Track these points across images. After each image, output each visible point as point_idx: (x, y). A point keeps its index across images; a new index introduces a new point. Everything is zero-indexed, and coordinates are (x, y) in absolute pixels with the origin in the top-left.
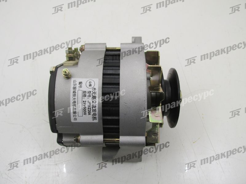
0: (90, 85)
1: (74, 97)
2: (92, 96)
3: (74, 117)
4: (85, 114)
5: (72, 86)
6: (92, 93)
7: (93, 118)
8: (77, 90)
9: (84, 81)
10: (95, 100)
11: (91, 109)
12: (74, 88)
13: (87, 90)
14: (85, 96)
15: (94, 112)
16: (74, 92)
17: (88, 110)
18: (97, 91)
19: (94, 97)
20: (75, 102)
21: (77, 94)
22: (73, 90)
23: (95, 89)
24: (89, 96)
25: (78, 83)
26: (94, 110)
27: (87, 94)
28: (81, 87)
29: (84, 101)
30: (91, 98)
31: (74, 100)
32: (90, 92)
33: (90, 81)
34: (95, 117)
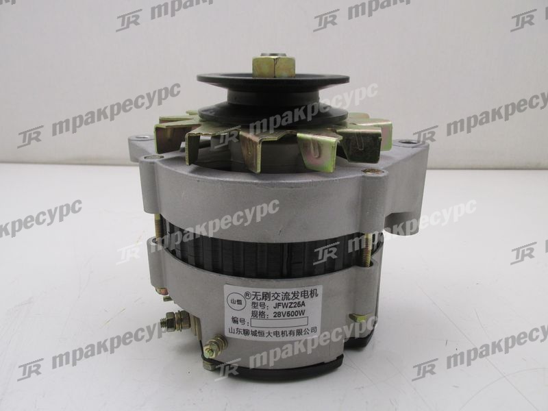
0: (239, 302)
1: (266, 335)
2: (264, 301)
3: (310, 332)
4: (303, 312)
5: (242, 336)
6: (255, 300)
7: (312, 297)
8: (249, 328)
9: (229, 314)
10: (272, 295)
11: (291, 301)
12: (246, 332)
13: (249, 309)
14: (262, 314)
15: (300, 295)
16: (254, 334)
17: (295, 307)
18: (251, 290)
19: (266, 296)
20: (276, 333)
21: (258, 330)
22: (250, 335)
23: (247, 294)
24: (263, 305)
25: (235, 326)
26: (294, 296)
27: (259, 309)
28: (243, 321)
29: (275, 316)
30: (267, 303)
31: (272, 335)
32: (253, 303)
33: (229, 302)
34: (309, 293)
